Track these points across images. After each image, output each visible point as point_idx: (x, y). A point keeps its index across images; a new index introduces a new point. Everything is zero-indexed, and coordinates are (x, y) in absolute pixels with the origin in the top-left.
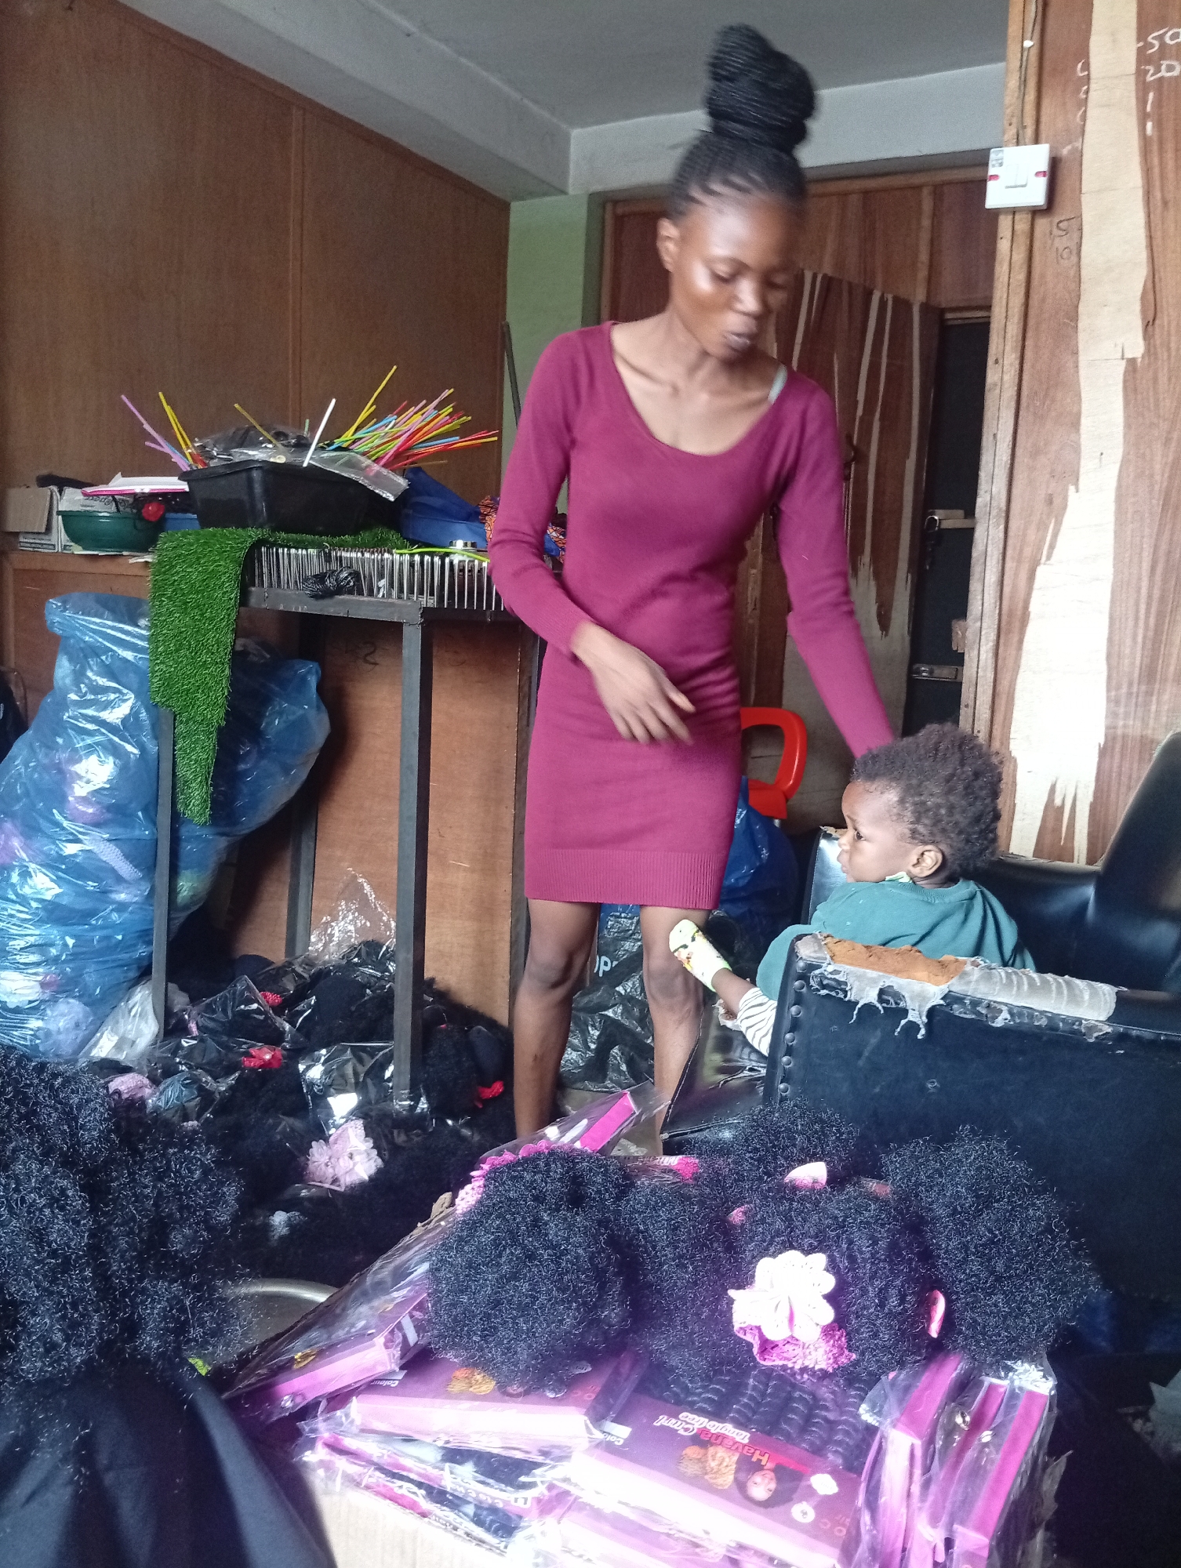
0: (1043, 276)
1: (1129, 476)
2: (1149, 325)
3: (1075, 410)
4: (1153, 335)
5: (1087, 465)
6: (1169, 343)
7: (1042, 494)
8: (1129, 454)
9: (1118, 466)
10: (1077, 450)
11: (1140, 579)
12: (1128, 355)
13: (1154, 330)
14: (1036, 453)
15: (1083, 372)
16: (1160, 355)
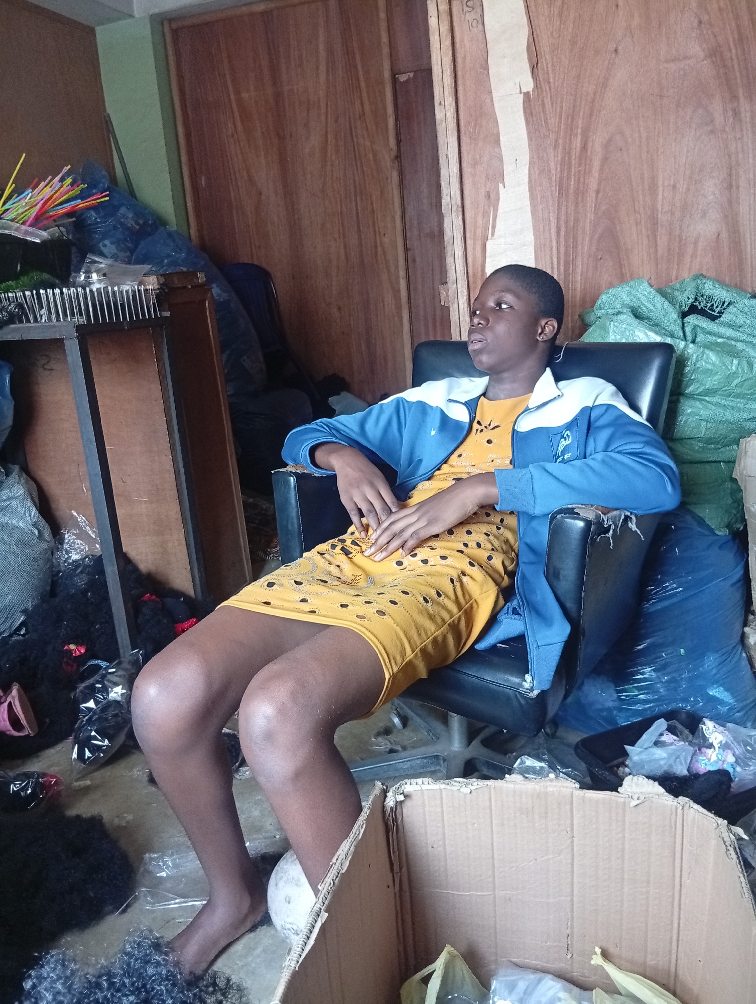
0: (462, 41)
1: (535, 173)
2: (534, 68)
3: (495, 132)
4: (538, 74)
5: (508, 168)
6: (549, 80)
7: (483, 192)
8: (533, 158)
9: (527, 167)
10: (500, 159)
11: (551, 241)
12: (524, 90)
13: (538, 70)
14: (474, 165)
15: (496, 105)
16: (544, 89)
